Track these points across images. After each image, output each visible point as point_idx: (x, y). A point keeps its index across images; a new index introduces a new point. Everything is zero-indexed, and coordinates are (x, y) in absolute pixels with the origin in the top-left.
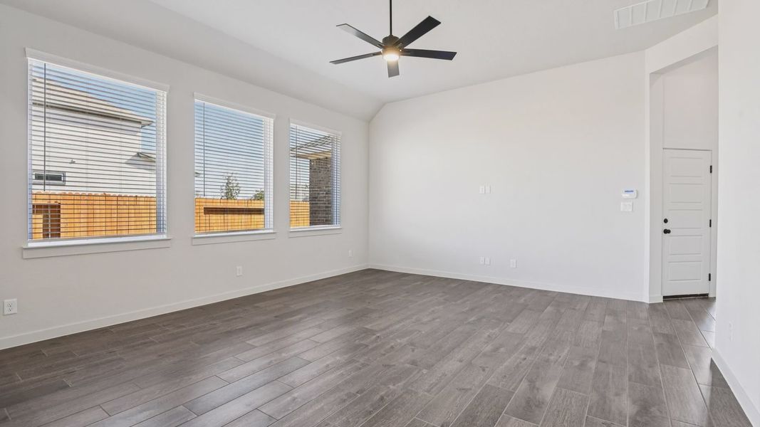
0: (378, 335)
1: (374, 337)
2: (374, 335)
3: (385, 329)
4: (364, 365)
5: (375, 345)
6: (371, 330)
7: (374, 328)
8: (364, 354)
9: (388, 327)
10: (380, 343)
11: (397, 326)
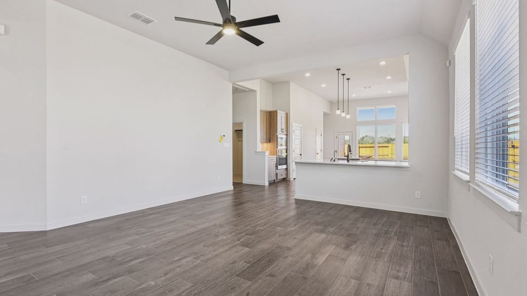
0: (239, 242)
1: (241, 240)
2: (242, 242)
3: (233, 247)
4: (247, 226)
5: (241, 235)
6: (243, 246)
7: (241, 248)
8: (248, 230)
9: (230, 249)
10: (238, 236)
11: (221, 250)
